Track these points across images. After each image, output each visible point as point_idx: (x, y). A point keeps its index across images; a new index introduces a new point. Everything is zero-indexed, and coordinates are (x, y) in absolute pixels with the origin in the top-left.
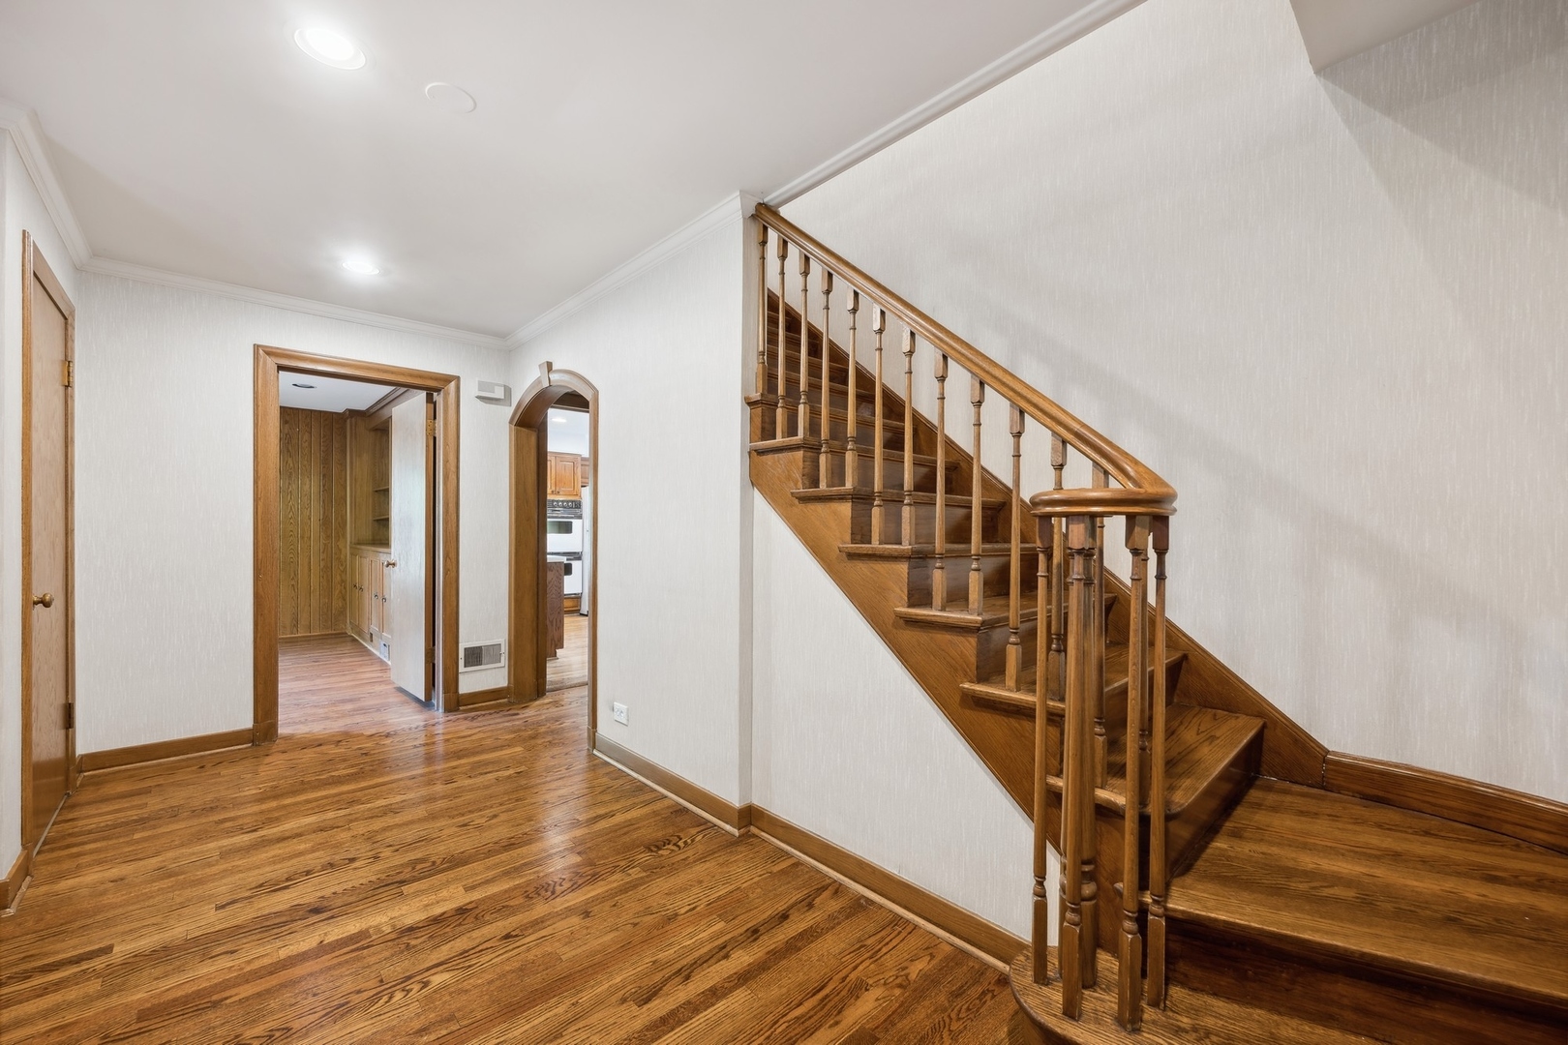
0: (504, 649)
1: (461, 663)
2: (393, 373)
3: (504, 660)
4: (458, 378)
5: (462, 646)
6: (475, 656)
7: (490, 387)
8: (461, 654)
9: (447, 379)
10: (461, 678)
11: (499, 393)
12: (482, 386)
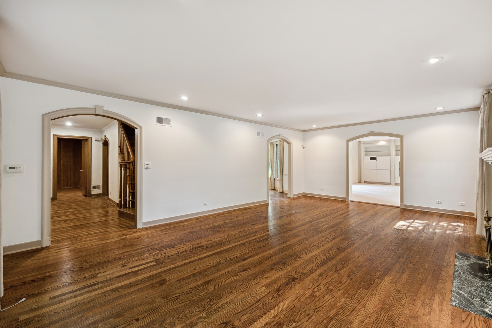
0: (101, 186)
1: (92, 188)
2: (80, 137)
3: (101, 188)
4: (91, 137)
5: (92, 185)
6: (95, 187)
7: (98, 138)
8: (92, 187)
9: (89, 138)
10: (92, 191)
11: (100, 139)
12: (96, 138)
